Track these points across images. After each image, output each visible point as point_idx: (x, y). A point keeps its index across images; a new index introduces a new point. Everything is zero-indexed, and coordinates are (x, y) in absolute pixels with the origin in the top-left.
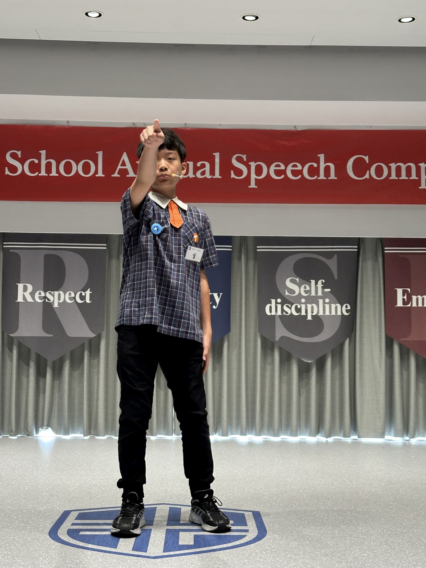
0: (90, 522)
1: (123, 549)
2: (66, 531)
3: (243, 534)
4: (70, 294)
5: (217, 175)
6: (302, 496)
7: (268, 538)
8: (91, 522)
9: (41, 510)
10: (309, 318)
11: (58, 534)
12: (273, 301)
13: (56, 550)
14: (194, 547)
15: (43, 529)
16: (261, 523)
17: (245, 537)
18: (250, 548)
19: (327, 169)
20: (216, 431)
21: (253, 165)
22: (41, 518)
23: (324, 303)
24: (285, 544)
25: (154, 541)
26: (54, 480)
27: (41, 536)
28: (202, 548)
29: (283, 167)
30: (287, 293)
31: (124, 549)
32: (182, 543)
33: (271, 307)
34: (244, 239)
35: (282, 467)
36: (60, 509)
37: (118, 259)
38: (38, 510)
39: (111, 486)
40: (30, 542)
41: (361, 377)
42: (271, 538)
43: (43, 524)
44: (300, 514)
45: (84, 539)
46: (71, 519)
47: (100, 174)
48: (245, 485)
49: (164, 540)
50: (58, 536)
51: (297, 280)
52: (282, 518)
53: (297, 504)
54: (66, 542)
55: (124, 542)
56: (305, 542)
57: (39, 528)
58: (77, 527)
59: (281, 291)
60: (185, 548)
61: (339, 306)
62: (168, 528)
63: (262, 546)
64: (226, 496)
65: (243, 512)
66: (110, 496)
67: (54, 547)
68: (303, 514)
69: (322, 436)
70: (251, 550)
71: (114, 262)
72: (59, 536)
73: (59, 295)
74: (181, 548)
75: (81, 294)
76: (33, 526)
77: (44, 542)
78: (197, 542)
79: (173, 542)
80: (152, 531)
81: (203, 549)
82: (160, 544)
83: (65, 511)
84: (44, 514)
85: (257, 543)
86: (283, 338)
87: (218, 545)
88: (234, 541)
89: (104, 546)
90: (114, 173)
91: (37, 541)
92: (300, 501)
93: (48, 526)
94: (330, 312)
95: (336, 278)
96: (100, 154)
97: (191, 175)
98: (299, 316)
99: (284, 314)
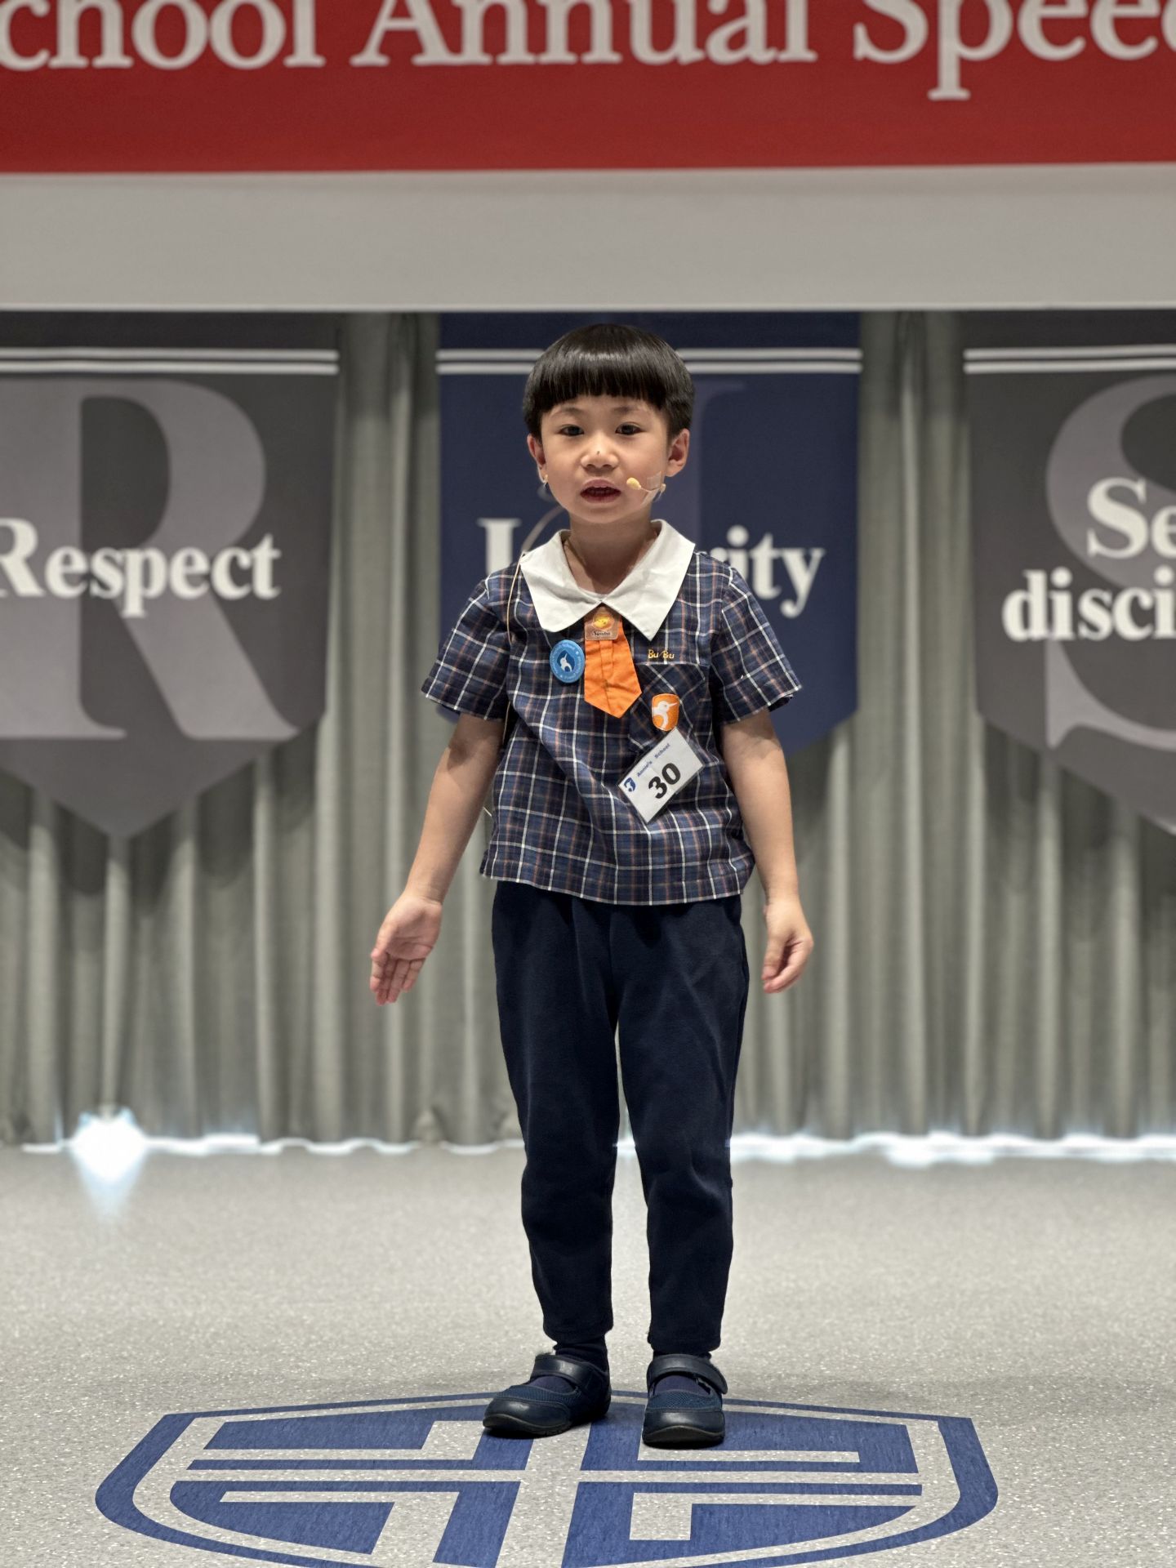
0: (266, 1458)
1: (396, 1556)
2: (169, 1490)
3: (897, 1500)
4: (189, 561)
5: (798, 48)
6: (1150, 1360)
7: (1001, 1518)
8: (272, 1458)
9: (69, 1411)
11: (136, 1499)
12: (1037, 579)
13: (125, 1555)
14: (693, 1548)
15: (76, 1480)
16: (973, 1461)
17: (907, 1515)
18: (926, 1552)
20: (798, 1122)
22: (68, 1440)
24: (1071, 1540)
25: (527, 1528)
26: (130, 1304)
27: (65, 1506)
28: (726, 1554)
29: (1075, 8)
30: (1094, 547)
31: (402, 1556)
32: (644, 1536)
33: (1025, 608)
34: (912, 322)
35: (1070, 1253)
36: (149, 1408)
37: (386, 411)
38: (57, 1414)
39: (362, 1325)
40: (19, 1528)
42: (1014, 1518)
43: (76, 1463)
44: (1139, 1428)
45: (238, 1517)
46: (192, 1443)
47: (305, 55)
48: (912, 1323)
49: (568, 1525)
50: (134, 1506)
51: (1140, 488)
52: (1065, 1443)
53: (1128, 1391)
54: (167, 1528)
55: (405, 1529)
56: (1154, 1529)
57: (59, 1476)
58: (212, 1474)
59: (1067, 532)
60: (654, 1553)
62: (586, 1480)
63: (974, 1548)
64: (831, 1361)
65: (900, 1422)
66: (355, 1362)
67: (115, 1545)
68: (1153, 1427)
70: (930, 1560)
71: (368, 429)
72: (137, 1506)
73: (146, 567)
74: (636, 1553)
75: (234, 563)
76: (32, 1470)
77: (77, 1529)
78: (703, 1532)
79: (606, 1533)
80: (521, 1490)
81: (728, 1558)
82: (549, 1538)
83: (165, 1417)
84: (83, 1425)
85: (955, 1534)
86: (1079, 736)
87: (791, 1541)
88: (858, 1529)
89: (322, 1546)
90: (361, 50)
91: (46, 1523)
92: (1142, 1380)
93: (93, 1471)
97: (684, 49)
98: (1149, 640)
99: (1084, 631)
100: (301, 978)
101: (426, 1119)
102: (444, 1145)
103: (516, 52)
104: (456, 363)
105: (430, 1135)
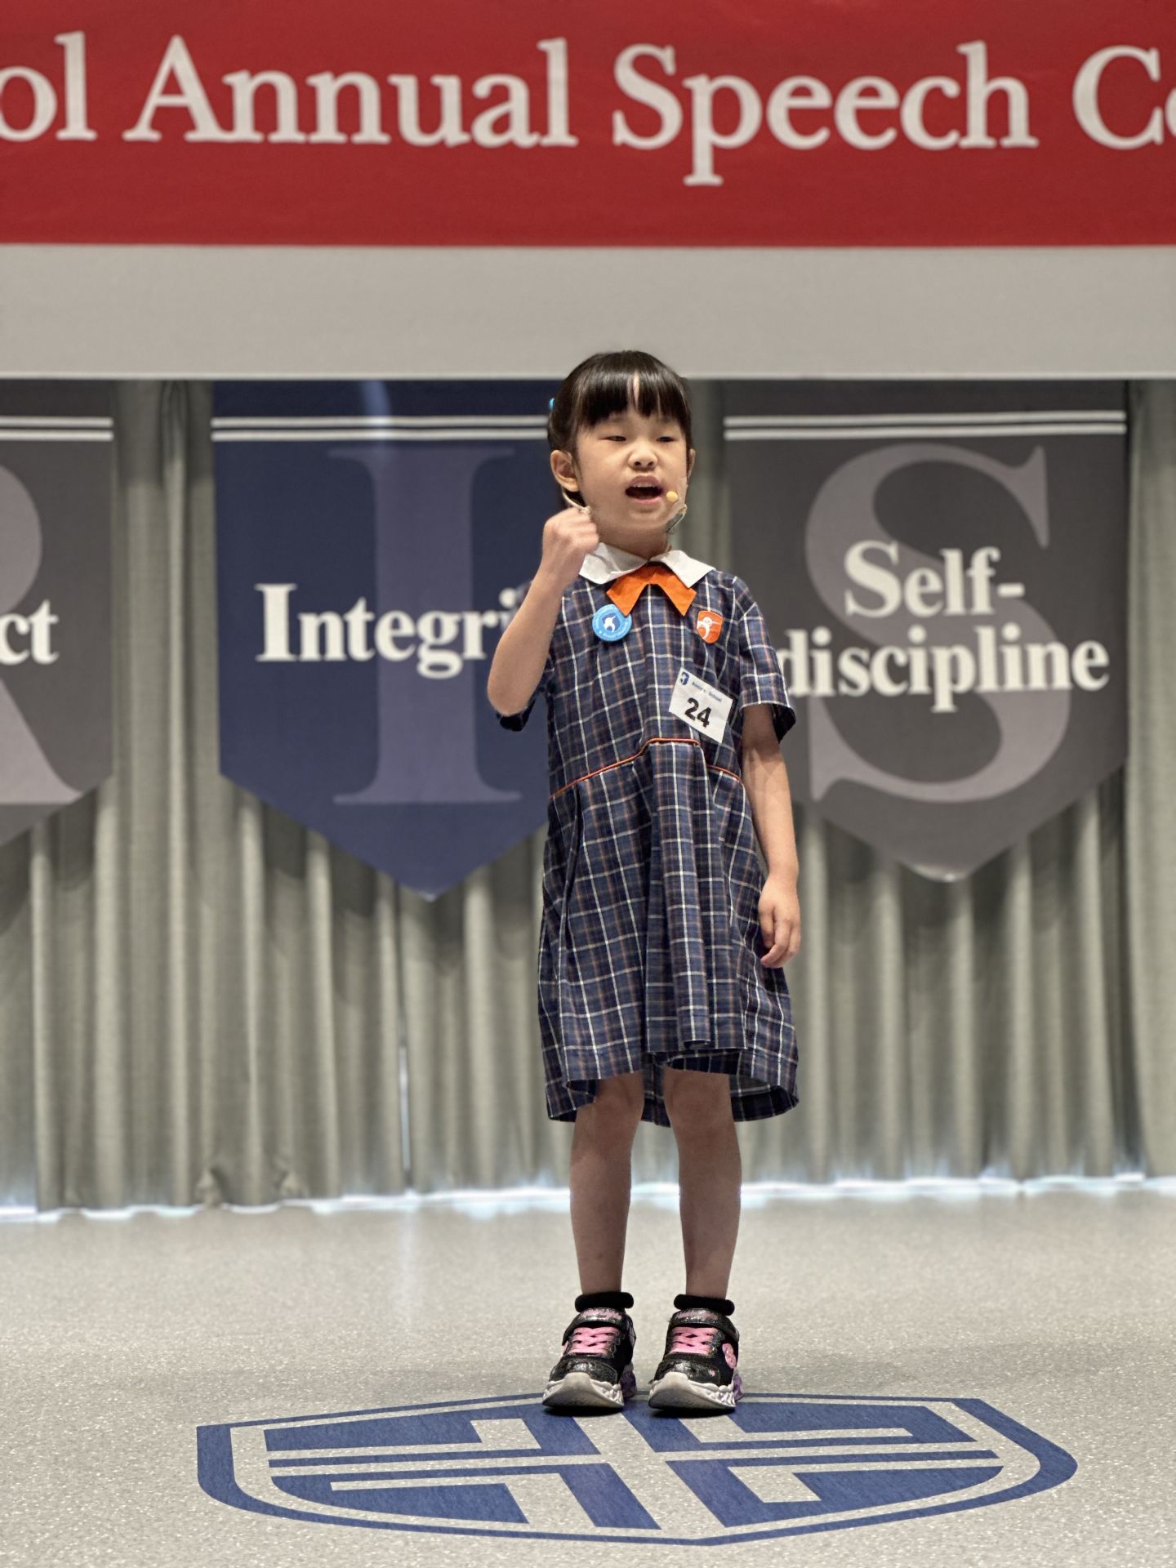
1: (554, 1524)
2: (272, 1483)
3: (981, 1463)
5: (559, 134)
6: (1096, 1348)
7: (1094, 1472)
9: (97, 1428)
10: (944, 703)
11: (246, 1492)
12: (798, 638)
13: (290, 1535)
14: (829, 1504)
15: (170, 1481)
17: (1002, 1473)
19: (998, 105)
21: (702, 88)
22: (123, 1450)
23: (1000, 641)
25: (657, 1498)
26: (56, 1343)
29: (820, 97)
30: (852, 606)
31: (560, 1523)
32: (775, 1499)
35: (929, 1270)
36: (174, 1422)
39: (311, 1351)
40: (159, 1520)
41: (1151, 931)
42: (1104, 1471)
43: (153, 1467)
44: (1143, 1400)
46: (251, 1447)
47: (77, 128)
48: (841, 1328)
49: (692, 1492)
51: (892, 550)
52: (1088, 1414)
55: (539, 1504)
57: (148, 1478)
59: (826, 595)
61: (1059, 651)
62: (672, 1460)
63: (1092, 1494)
65: (915, 1404)
67: (270, 1527)
69: (999, 1175)
70: (1062, 1505)
71: (140, 495)
72: (254, 1497)
75: (10, 628)
76: (117, 1474)
77: (216, 1518)
78: (827, 1493)
79: (735, 1497)
80: (615, 1469)
82: (686, 1502)
83: (201, 1428)
84: (124, 1438)
86: (841, 789)
88: (968, 1484)
90: (132, 123)
91: (181, 1515)
94: (1025, 676)
95: (1043, 539)
96: (74, 44)
97: (451, 132)
98: (905, 697)
99: (844, 688)
100: (78, 1045)
101: (207, 1180)
102: (225, 1206)
103: (287, 131)
104: (231, 430)
105: (210, 1198)
